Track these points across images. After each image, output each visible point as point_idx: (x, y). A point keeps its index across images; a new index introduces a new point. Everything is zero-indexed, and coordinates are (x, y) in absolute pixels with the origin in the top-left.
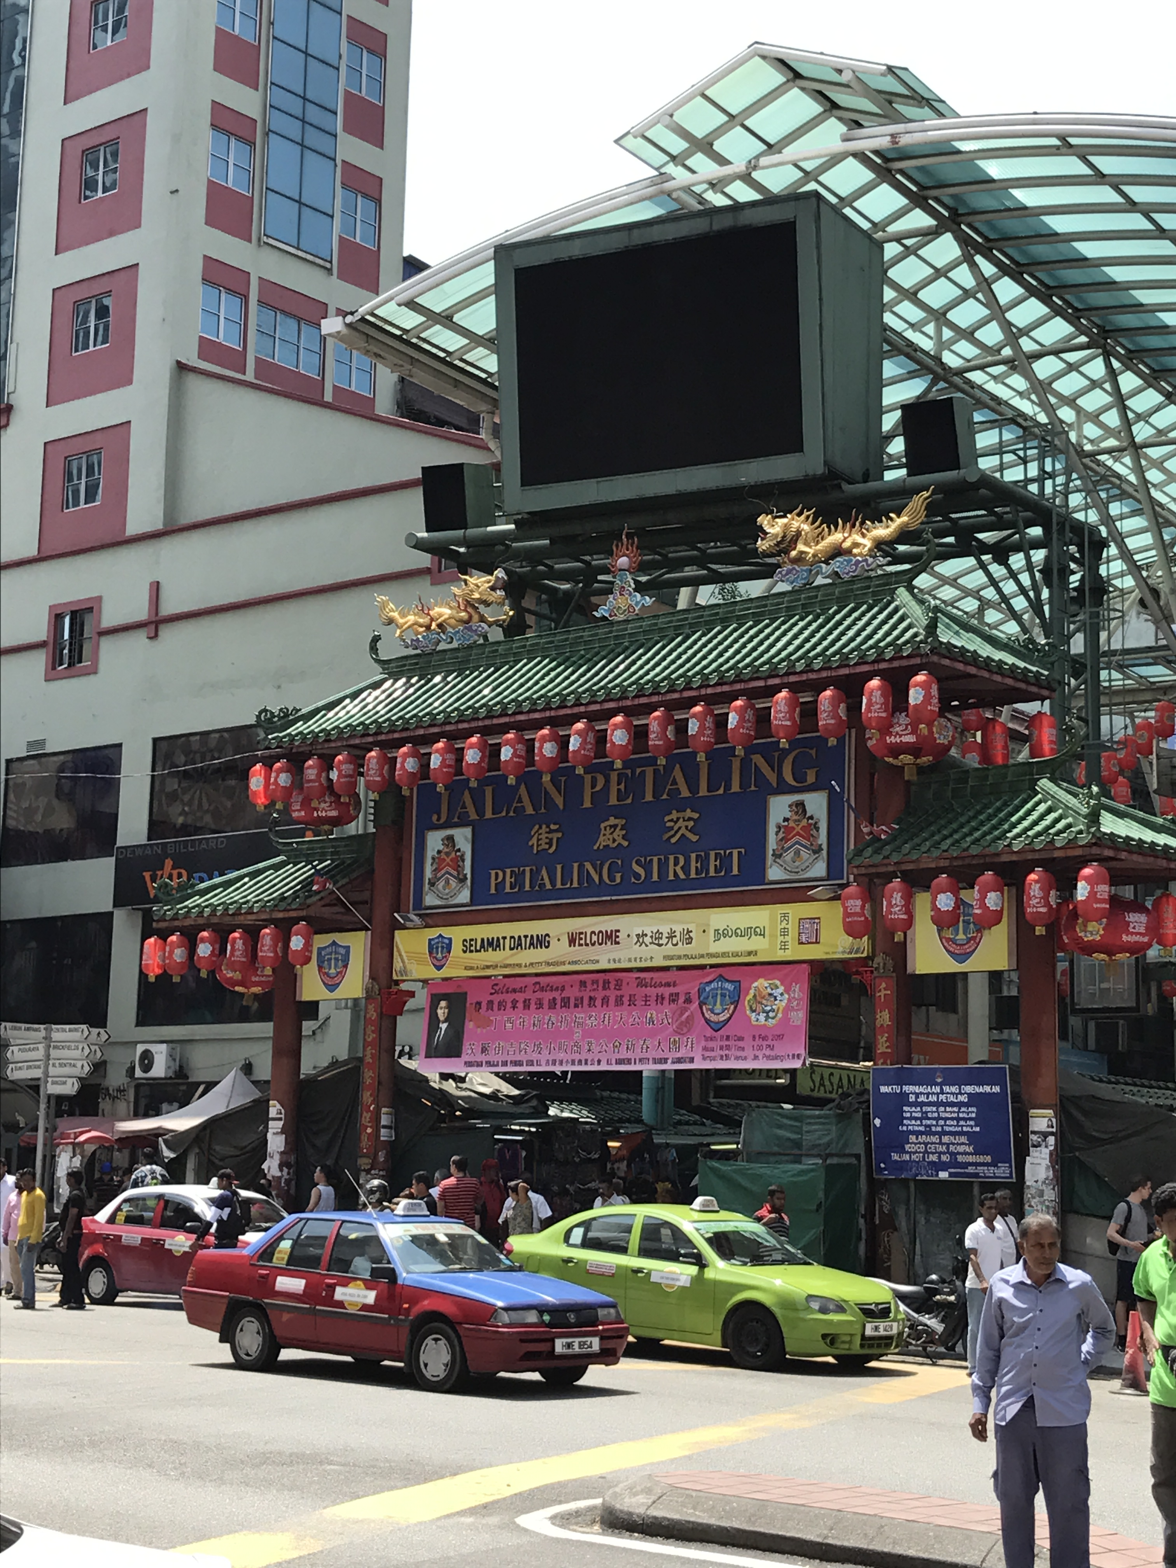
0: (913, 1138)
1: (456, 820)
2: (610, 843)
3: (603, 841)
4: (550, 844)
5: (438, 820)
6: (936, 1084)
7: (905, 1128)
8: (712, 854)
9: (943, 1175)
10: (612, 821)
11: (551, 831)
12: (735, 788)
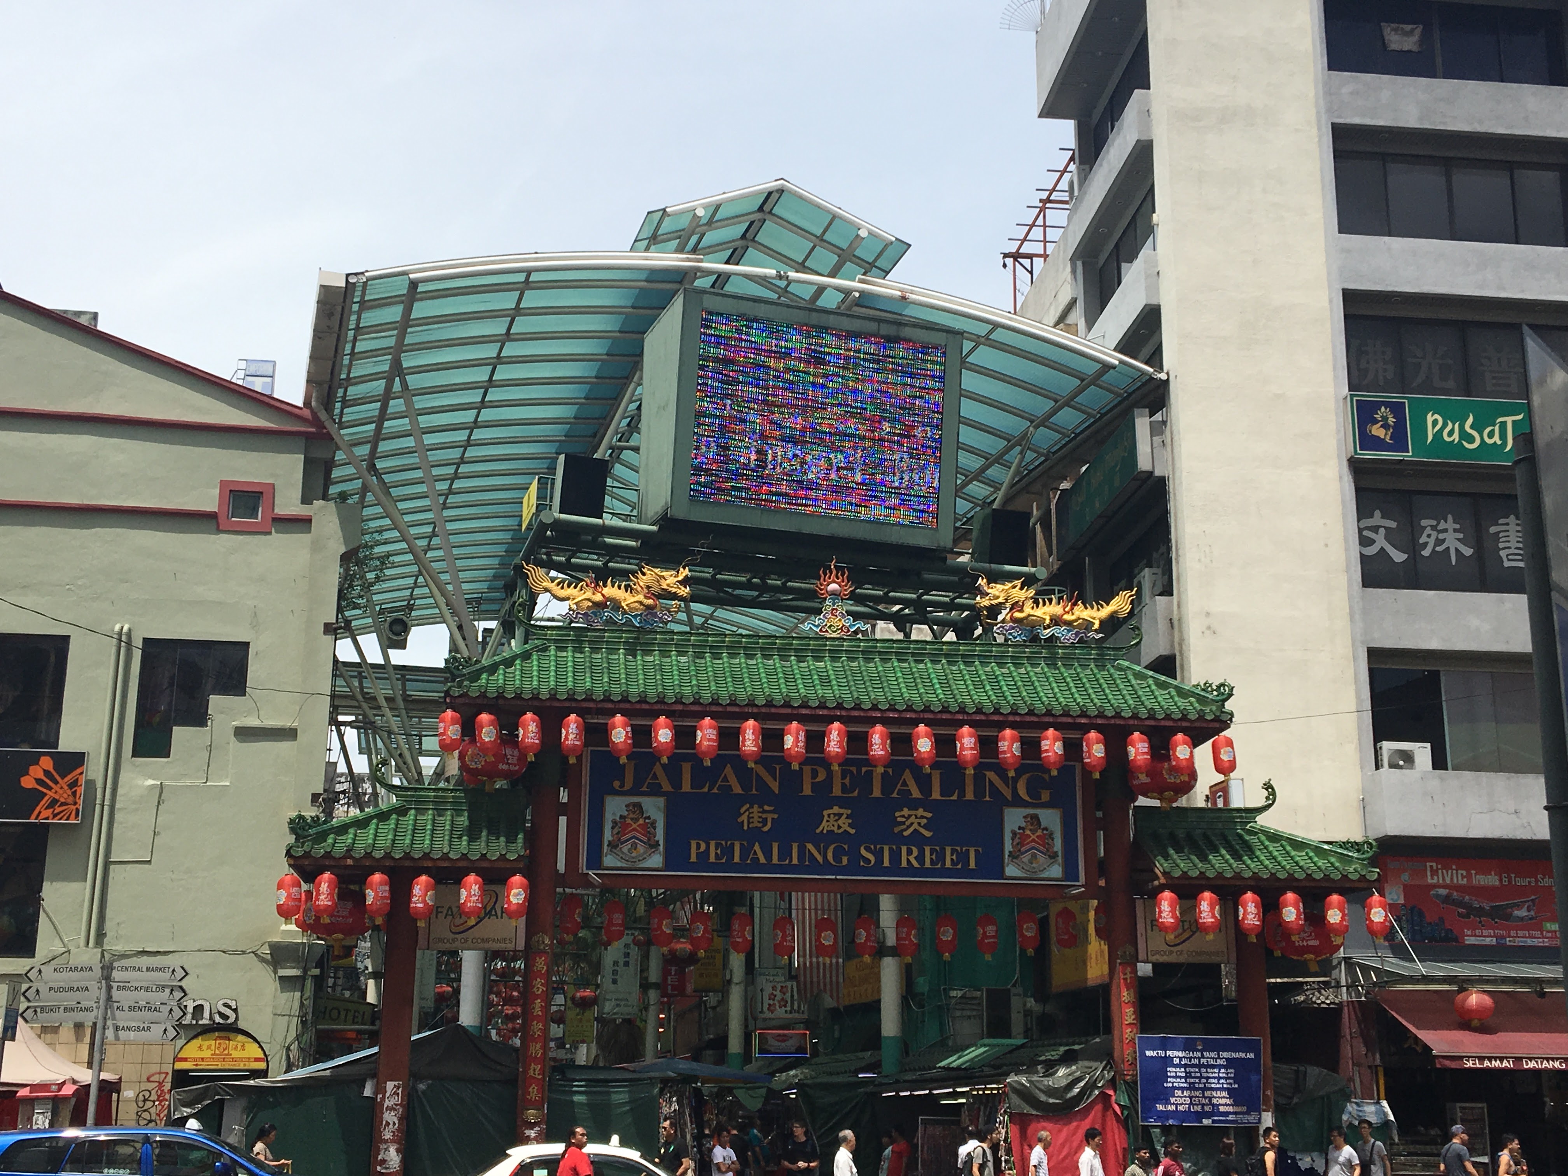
0: (1179, 1093)
1: (644, 789)
2: (835, 829)
3: (825, 827)
4: (764, 822)
5: (622, 786)
6: (1198, 1050)
7: (1170, 1085)
8: (948, 850)
9: (1206, 1122)
10: (836, 809)
11: (764, 812)
12: (970, 796)
